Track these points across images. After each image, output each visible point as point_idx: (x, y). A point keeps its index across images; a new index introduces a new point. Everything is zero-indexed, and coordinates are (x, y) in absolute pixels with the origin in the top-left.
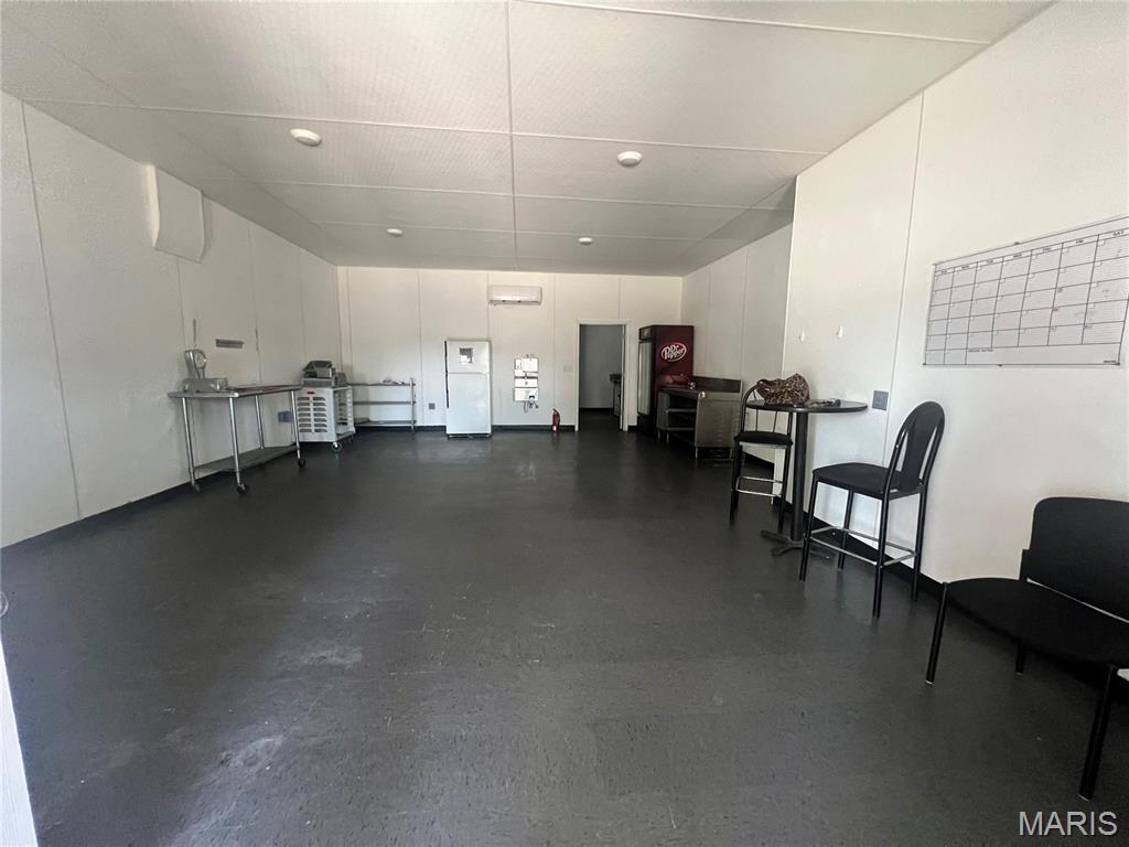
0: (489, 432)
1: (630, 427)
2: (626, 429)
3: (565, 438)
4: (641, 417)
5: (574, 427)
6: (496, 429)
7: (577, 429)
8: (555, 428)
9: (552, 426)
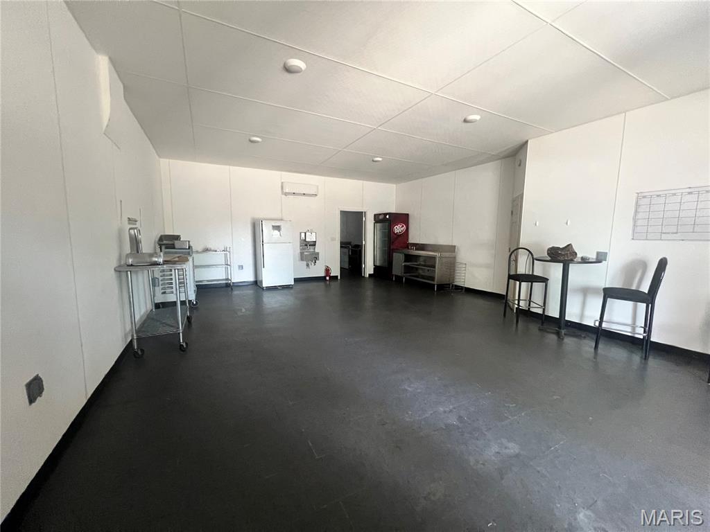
0: (293, 283)
1: (369, 275)
2: (368, 276)
3: (333, 284)
4: (376, 268)
5: (337, 277)
6: (296, 280)
7: (339, 278)
8: (328, 278)
9: (325, 277)
